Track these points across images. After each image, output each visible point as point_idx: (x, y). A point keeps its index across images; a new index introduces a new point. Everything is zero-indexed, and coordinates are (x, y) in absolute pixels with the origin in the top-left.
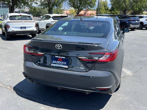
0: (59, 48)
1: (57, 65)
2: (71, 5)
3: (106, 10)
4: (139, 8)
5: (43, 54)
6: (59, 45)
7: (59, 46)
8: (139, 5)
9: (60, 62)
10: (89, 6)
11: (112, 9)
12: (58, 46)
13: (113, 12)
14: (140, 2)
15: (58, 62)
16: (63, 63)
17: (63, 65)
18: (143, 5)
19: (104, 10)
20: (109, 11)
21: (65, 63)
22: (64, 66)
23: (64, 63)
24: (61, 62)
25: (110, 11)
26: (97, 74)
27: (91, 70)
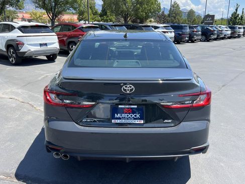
0: (128, 92)
1: (123, 121)
2: (39, 4)
3: (94, 15)
4: (146, 13)
5: (94, 103)
6: (128, 86)
7: (129, 89)
8: (145, 8)
9: (128, 116)
10: (72, 7)
11: (104, 13)
12: (127, 89)
13: (105, 17)
14: (146, 4)
15: (123, 115)
16: (133, 116)
17: (135, 119)
18: (150, 9)
19: (91, 15)
20: (99, 16)
21: (138, 116)
22: (137, 122)
23: (135, 116)
24: (130, 116)
25: (101, 15)
26: (193, 127)
27: (182, 123)
